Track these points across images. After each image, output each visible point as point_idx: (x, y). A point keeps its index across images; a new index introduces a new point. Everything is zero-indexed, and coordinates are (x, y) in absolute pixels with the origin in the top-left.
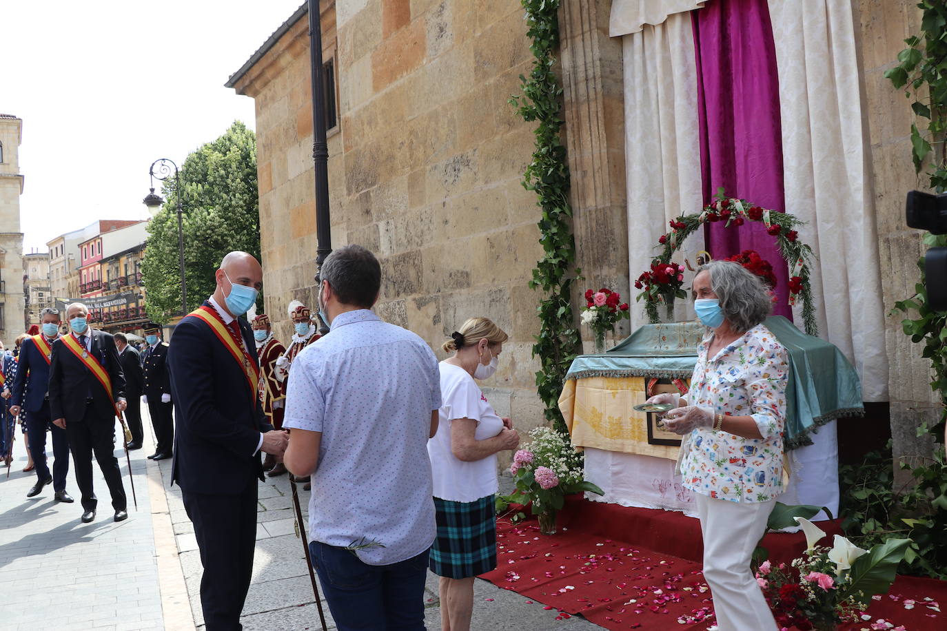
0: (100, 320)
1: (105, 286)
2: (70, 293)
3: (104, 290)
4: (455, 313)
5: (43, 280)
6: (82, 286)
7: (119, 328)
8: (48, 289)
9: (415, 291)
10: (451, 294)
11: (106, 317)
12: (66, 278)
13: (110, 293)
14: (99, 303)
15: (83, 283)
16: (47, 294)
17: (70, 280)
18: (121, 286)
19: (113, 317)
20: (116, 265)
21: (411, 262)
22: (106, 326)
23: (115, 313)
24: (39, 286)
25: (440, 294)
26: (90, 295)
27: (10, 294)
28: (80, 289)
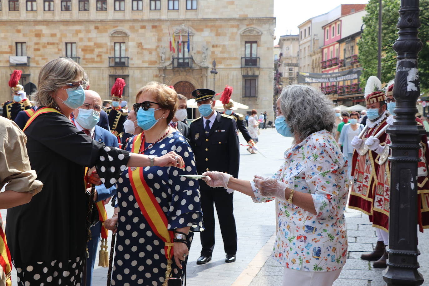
0: (335, 92)
1: (341, 63)
2: (313, 68)
3: (341, 67)
5: (294, 57)
6: (323, 62)
7: (350, 100)
8: (296, 65)
11: (340, 89)
12: (311, 56)
13: (345, 69)
14: (334, 77)
15: (324, 60)
16: (296, 70)
17: (314, 58)
18: (354, 63)
19: (346, 90)
20: (352, 44)
22: (340, 97)
23: (348, 87)
24: (290, 62)
26: (328, 71)
27: (263, 68)
28: (321, 65)
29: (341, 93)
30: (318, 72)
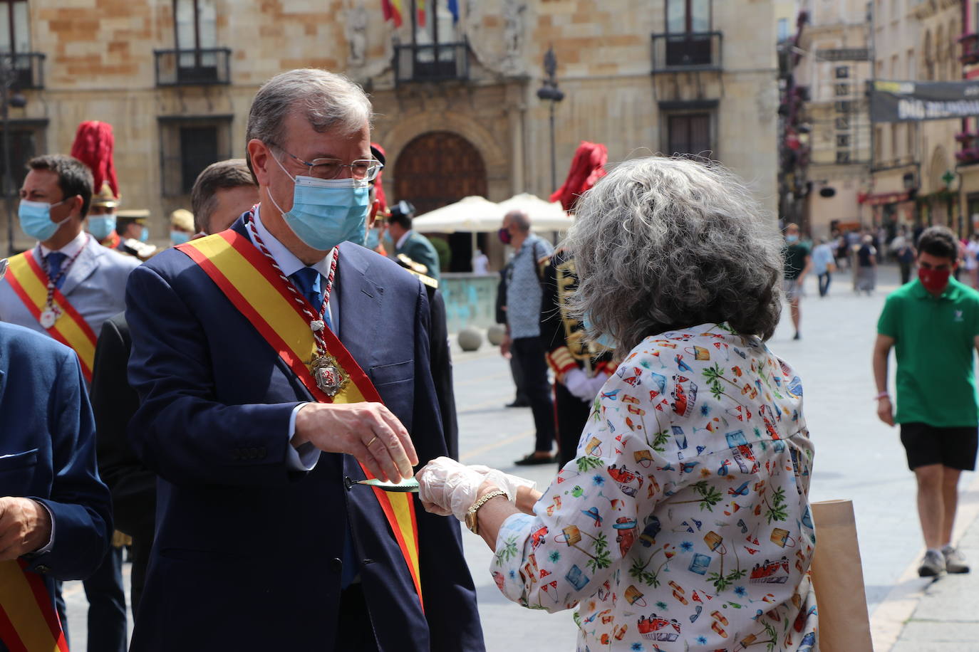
2: (929, 64)
5: (852, 27)
6: (968, 39)
8: (862, 55)
12: (919, 16)
16: (860, 73)
17: (931, 23)
24: (838, 44)
27: (736, 73)
28: (959, 50)
30: (949, 79)
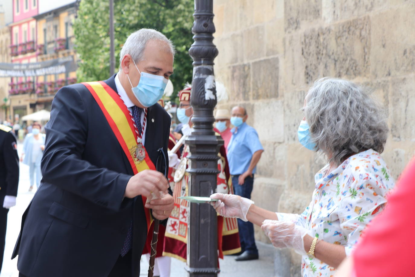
0: (33, 91)
1: (40, 49)
3: (40, 54)
4: (407, 106)
6: (13, 47)
9: (360, 74)
10: (404, 79)
11: (40, 87)
13: (47, 58)
14: (31, 69)
15: (15, 43)
18: (60, 49)
19: (49, 89)
20: (55, 22)
21: (358, 32)
22: (41, 99)
23: (51, 85)
25: (389, 78)
26: (21, 60)
28: (9, 51)
29: (41, 93)
30: (6, 61)
